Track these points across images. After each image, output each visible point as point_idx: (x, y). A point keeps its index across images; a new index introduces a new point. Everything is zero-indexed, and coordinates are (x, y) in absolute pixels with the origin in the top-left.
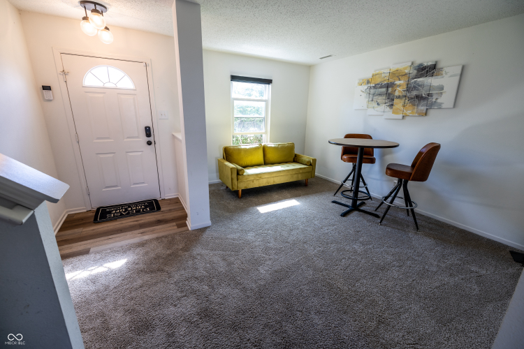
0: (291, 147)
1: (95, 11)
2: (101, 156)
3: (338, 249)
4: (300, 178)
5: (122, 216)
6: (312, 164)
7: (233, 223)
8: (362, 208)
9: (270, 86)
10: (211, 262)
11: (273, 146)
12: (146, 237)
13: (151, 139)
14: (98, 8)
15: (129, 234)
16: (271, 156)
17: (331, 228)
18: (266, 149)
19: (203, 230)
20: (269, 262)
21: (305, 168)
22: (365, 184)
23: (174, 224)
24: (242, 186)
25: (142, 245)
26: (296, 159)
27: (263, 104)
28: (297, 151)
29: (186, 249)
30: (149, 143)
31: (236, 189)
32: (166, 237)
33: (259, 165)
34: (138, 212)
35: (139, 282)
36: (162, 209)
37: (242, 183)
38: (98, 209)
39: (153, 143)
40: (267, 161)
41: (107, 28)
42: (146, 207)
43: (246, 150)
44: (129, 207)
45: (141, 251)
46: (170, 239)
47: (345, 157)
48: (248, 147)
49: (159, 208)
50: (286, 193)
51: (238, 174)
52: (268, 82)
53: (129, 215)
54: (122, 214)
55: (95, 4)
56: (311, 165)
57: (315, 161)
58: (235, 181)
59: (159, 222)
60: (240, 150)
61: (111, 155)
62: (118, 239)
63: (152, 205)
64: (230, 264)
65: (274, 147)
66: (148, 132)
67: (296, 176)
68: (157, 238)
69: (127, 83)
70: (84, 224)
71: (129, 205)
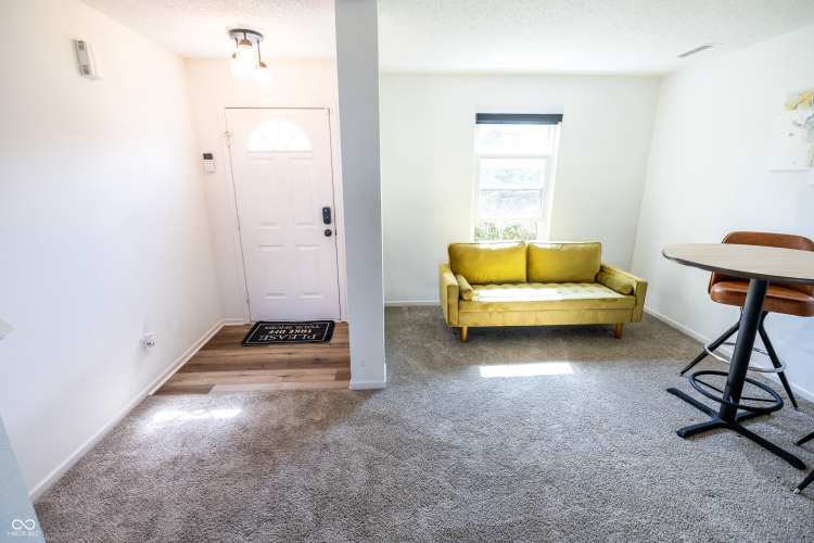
0: (595, 251)
1: (245, 42)
2: (265, 249)
3: (627, 529)
4: (601, 318)
5: (277, 341)
6: (636, 293)
7: (425, 392)
8: (751, 427)
9: (559, 126)
10: (345, 466)
11: (548, 247)
12: (286, 386)
13: (330, 227)
14: (249, 37)
15: (267, 374)
16: (543, 267)
17: (636, 461)
18: (533, 253)
19: (367, 393)
20: (446, 504)
21: (615, 300)
22: (776, 363)
23: (335, 371)
24: (469, 320)
25: (271, 397)
26: (600, 277)
27: (542, 163)
28: (606, 259)
29: (323, 425)
30: (328, 233)
31: (455, 324)
32: (308, 392)
33: (515, 283)
34: (299, 340)
35: (230, 466)
36: (333, 340)
37: (467, 316)
38: (257, 324)
39: (333, 233)
40: (533, 276)
41: (263, 65)
42: (314, 331)
43: (489, 253)
44: (294, 328)
45: (265, 407)
46: (313, 397)
47: (717, 289)
48: (494, 247)
49: (329, 338)
50: (562, 346)
51: (461, 298)
52: (556, 119)
53: (287, 340)
54: (278, 339)
55: (245, 31)
56: (632, 293)
57: (643, 286)
58: (455, 310)
59: (317, 363)
60: (477, 252)
61: (277, 249)
62: (251, 378)
63: (323, 331)
64: (373, 481)
65: (552, 250)
66: (327, 216)
67: (591, 313)
68: (299, 392)
69: (302, 143)
70: (230, 344)
71: (294, 325)
